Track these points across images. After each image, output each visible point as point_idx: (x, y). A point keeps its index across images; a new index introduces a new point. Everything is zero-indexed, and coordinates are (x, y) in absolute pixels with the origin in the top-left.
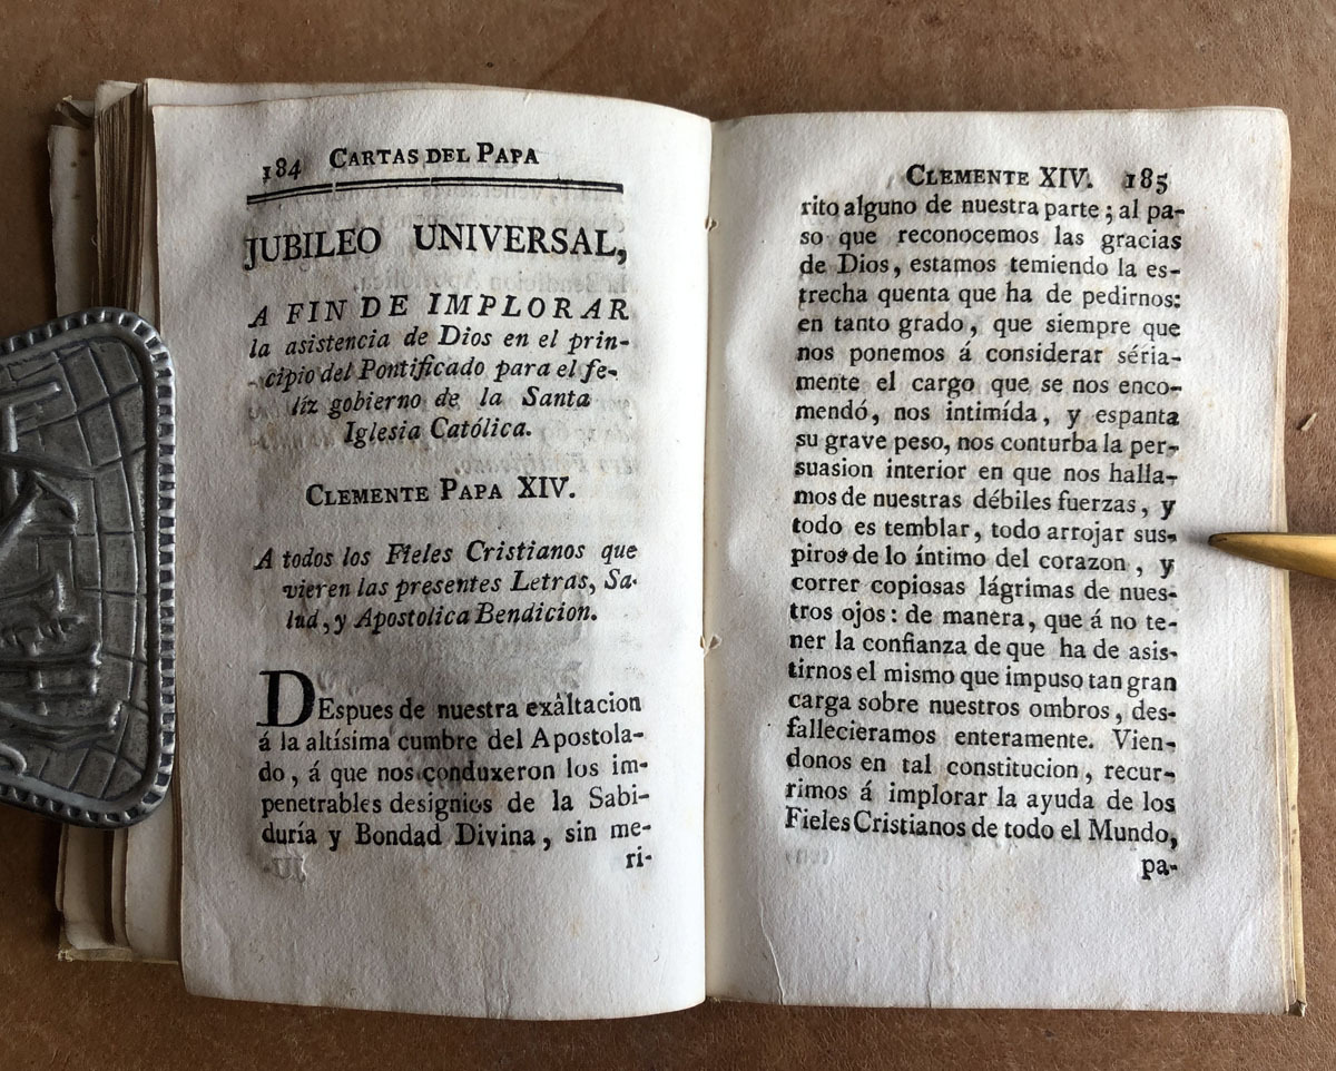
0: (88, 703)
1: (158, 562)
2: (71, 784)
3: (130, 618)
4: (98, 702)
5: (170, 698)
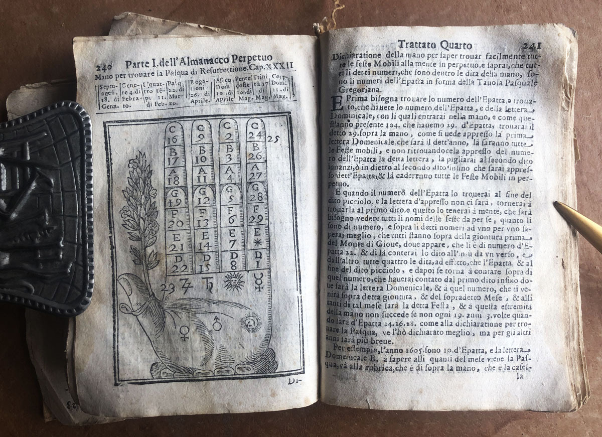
0: (59, 263)
1: (86, 203)
2: (52, 297)
3: (75, 227)
4: (63, 263)
5: (92, 260)
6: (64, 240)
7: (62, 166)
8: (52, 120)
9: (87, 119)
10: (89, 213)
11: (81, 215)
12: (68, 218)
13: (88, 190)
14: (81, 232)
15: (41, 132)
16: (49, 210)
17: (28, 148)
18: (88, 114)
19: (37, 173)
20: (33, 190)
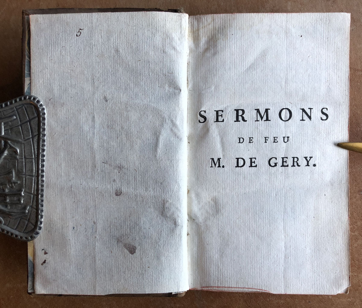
0: (20, 206)
1: (40, 167)
2: (15, 228)
3: (32, 183)
4: (23, 206)
5: (42, 206)
6: (25, 191)
7: (25, 141)
8: (20, 108)
9: (44, 109)
10: (42, 174)
11: (36, 175)
12: (28, 176)
13: (42, 158)
14: (36, 187)
15: (12, 116)
16: (15, 170)
17: (3, 127)
18: (44, 105)
19: (8, 145)
20: (5, 156)
